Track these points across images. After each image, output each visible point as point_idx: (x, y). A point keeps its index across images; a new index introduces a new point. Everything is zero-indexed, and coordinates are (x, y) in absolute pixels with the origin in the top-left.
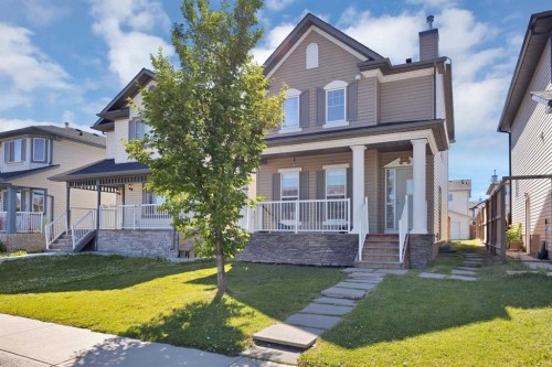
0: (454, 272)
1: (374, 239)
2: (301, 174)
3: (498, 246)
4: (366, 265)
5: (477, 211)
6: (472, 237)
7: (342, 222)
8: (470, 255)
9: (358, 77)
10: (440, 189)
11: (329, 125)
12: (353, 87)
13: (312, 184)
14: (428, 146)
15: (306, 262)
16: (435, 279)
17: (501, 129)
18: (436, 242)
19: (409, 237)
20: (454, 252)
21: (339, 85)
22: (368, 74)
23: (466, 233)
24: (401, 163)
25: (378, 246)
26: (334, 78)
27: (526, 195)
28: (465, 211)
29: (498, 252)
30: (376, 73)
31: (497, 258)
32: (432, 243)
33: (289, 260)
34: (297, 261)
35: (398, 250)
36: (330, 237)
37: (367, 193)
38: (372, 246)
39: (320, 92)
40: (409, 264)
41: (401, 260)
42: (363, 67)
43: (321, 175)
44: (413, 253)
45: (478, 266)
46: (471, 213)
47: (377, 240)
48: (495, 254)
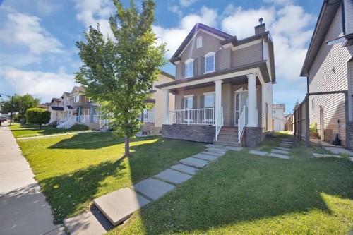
0: (274, 150)
1: (226, 129)
2: (194, 97)
3: (304, 135)
4: (219, 144)
5: (288, 118)
6: (286, 130)
7: (209, 120)
8: (284, 139)
9: (221, 49)
10: (267, 104)
11: (206, 73)
12: (218, 53)
13: (199, 102)
14: (257, 78)
15: (192, 139)
16: (259, 156)
17: (302, 75)
18: (263, 131)
19: (246, 129)
20: (275, 137)
21: (212, 54)
22: (226, 46)
23: (283, 127)
24: (243, 90)
25: (228, 133)
26: (209, 51)
27: (320, 107)
28: (281, 117)
29: (304, 139)
30: (230, 45)
31: (302, 142)
32: (261, 133)
33: (184, 138)
34: (188, 139)
35: (237, 136)
36: (203, 127)
37: (223, 105)
38: (224, 133)
39: (203, 58)
40: (245, 144)
41: (239, 142)
42: (223, 43)
43: (202, 98)
44: (248, 138)
45: (290, 148)
46: (285, 119)
47: (228, 129)
48: (301, 140)
